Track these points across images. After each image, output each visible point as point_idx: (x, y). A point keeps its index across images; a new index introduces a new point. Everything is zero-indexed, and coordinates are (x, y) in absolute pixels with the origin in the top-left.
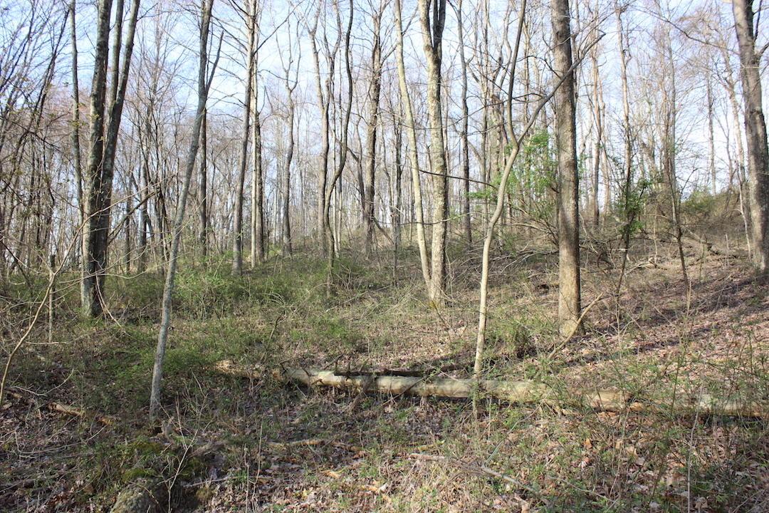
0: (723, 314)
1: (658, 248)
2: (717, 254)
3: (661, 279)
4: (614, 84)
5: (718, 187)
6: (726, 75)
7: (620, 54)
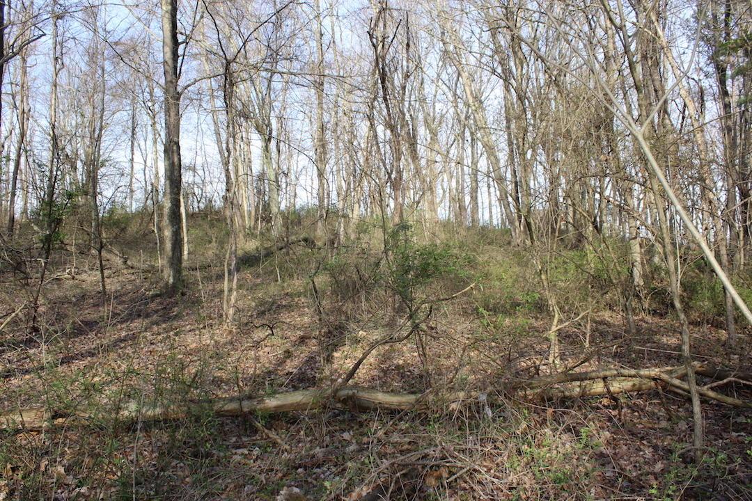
0: (137, 324)
1: (76, 260)
2: (132, 268)
3: (78, 291)
4: (42, 90)
5: (135, 207)
6: (150, 104)
7: (53, 61)
